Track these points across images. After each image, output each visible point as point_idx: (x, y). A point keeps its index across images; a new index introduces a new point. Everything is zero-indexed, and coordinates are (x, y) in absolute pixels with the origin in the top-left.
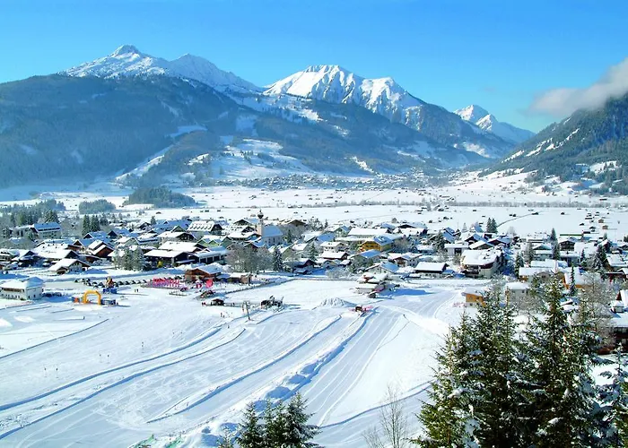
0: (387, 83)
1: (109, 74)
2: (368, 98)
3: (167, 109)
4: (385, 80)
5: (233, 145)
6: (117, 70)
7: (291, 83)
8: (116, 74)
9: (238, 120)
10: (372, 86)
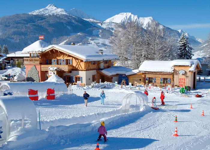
0: (150, 19)
1: (45, 14)
2: (143, 24)
3: (66, 27)
4: (149, 18)
5: (91, 40)
6: (48, 13)
7: (113, 19)
8: (47, 14)
9: (93, 31)
10: (144, 20)
